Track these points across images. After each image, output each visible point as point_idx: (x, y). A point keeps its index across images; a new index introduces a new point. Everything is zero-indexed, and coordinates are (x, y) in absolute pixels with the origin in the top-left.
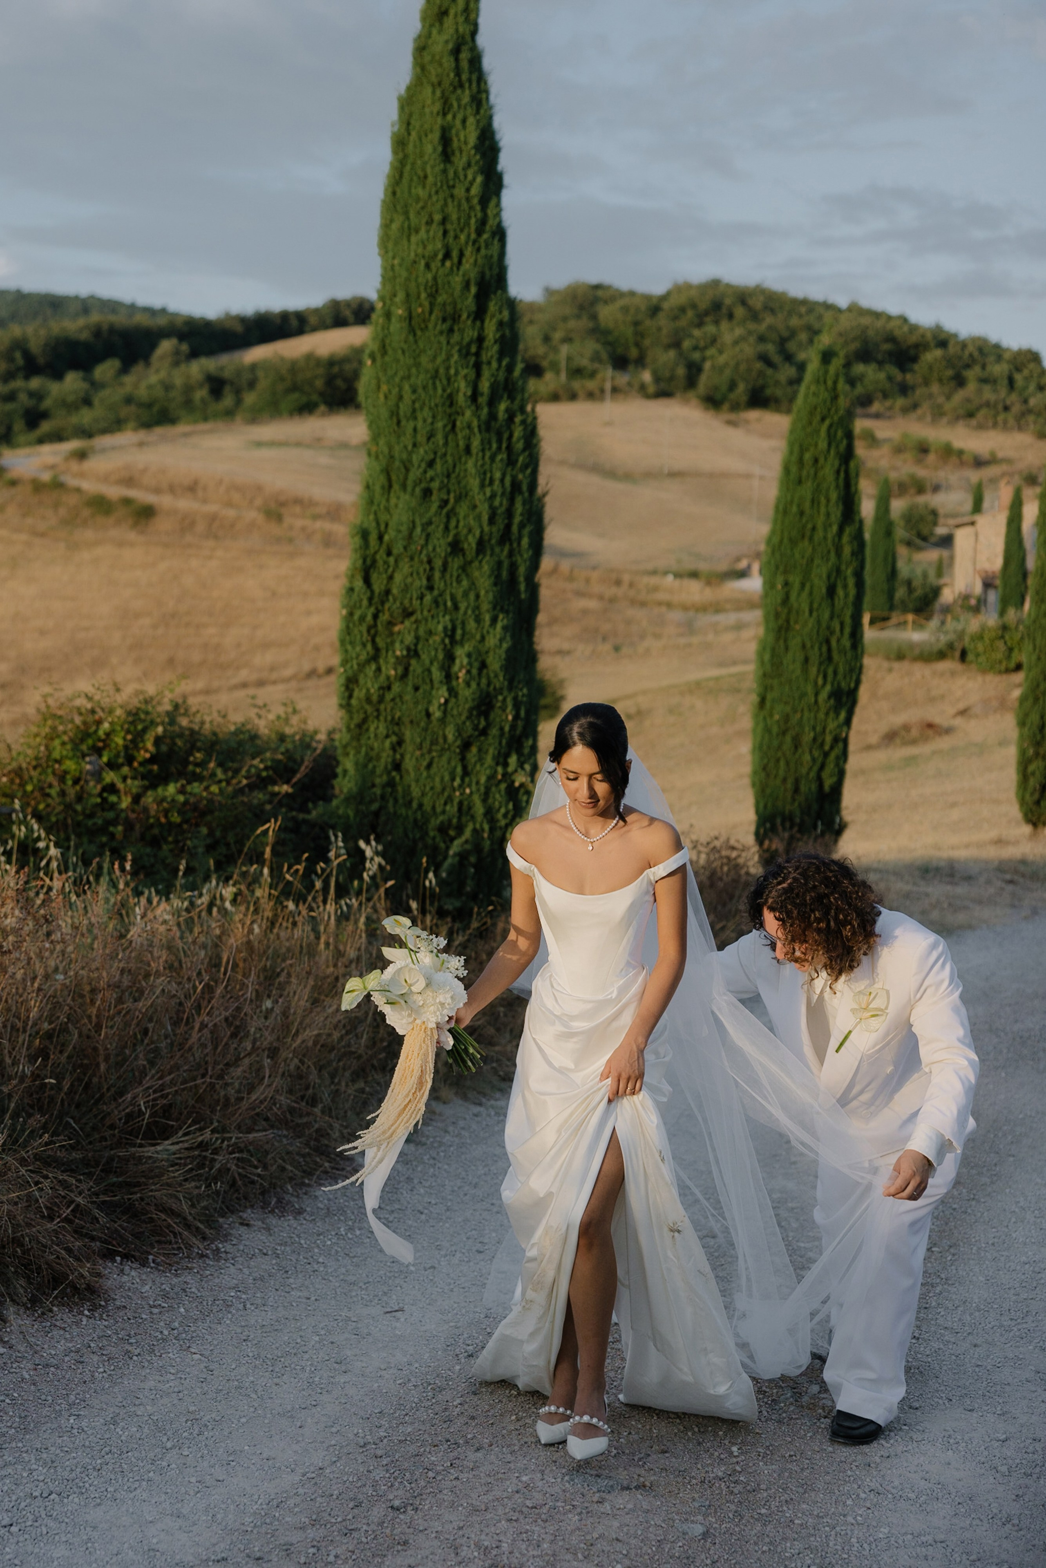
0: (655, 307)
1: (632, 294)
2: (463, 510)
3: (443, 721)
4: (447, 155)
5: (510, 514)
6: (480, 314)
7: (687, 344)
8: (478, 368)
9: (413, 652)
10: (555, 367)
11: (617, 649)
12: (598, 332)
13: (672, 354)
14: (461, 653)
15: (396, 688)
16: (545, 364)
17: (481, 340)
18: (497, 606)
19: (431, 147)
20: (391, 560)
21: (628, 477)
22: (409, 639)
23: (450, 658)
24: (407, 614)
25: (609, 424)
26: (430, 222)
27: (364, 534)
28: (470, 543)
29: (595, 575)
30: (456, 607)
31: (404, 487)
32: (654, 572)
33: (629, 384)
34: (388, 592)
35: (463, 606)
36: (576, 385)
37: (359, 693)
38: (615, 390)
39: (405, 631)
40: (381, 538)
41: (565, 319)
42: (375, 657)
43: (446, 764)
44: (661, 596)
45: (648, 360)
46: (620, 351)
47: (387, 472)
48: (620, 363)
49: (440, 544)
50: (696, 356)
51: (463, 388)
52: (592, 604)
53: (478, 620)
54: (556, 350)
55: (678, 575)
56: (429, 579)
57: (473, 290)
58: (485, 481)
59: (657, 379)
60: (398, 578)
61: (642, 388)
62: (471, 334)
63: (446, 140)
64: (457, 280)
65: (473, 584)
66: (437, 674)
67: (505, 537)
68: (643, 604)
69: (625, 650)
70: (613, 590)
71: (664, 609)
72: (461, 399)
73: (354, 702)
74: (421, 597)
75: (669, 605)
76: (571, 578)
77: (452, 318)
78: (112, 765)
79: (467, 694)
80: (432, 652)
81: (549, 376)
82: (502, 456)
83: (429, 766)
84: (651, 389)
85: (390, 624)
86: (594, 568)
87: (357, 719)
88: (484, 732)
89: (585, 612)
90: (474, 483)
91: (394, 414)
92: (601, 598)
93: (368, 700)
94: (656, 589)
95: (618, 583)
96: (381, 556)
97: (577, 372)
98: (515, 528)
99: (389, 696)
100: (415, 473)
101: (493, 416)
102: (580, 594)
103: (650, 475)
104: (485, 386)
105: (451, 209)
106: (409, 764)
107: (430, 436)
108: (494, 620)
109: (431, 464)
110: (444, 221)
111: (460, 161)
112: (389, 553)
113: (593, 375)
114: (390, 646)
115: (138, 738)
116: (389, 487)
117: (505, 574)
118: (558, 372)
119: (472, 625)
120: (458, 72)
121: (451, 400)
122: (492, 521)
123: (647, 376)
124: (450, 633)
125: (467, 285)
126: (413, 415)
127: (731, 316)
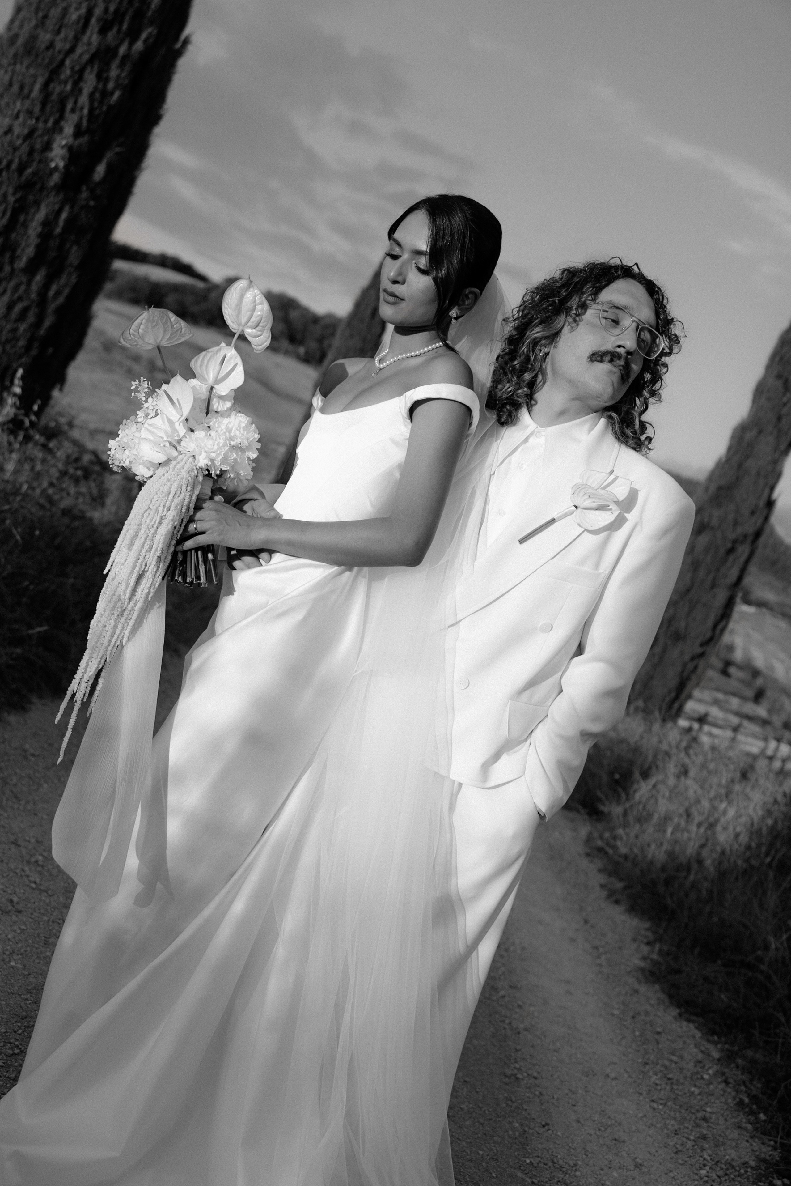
12: (287, 321)
13: (317, 344)
21: (279, 394)
25: (278, 366)
33: (293, 351)
38: (287, 351)
45: (306, 343)
46: (294, 334)
48: (293, 340)
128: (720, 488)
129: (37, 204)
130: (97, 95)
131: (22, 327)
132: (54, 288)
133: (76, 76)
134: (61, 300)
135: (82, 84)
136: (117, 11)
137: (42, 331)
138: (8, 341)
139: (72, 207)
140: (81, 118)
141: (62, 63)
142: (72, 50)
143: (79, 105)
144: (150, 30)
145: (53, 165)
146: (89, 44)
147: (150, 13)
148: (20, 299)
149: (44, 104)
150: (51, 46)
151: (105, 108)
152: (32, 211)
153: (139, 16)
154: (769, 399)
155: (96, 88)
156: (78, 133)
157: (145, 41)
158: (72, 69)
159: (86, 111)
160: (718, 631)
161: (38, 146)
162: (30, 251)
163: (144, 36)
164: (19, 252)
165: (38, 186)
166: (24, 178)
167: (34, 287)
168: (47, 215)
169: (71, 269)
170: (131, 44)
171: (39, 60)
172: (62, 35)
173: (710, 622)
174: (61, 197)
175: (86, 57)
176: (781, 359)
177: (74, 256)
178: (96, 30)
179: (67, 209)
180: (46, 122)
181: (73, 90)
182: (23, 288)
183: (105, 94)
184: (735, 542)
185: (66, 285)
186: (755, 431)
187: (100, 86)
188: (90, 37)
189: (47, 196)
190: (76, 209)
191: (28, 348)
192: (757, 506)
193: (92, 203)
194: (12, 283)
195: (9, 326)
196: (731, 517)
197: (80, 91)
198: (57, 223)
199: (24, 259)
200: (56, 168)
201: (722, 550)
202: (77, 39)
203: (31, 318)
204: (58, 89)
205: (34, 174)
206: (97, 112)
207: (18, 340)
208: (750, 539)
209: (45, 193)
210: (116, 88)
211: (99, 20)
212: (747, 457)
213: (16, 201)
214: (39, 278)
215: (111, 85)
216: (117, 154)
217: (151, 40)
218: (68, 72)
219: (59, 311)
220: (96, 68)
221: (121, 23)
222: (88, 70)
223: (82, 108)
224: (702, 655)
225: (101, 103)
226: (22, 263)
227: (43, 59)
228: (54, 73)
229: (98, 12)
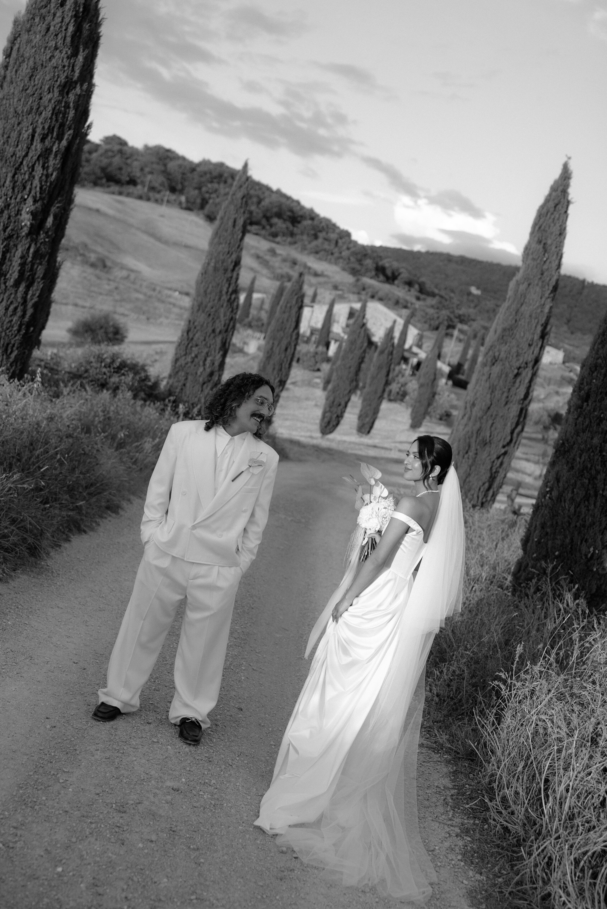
0: (193, 168)
1: (184, 159)
2: (217, 322)
3: (200, 376)
4: (234, 226)
5: (229, 325)
6: (233, 270)
7: (204, 189)
8: (230, 285)
9: (196, 356)
10: (143, 183)
11: (148, 319)
12: (165, 173)
13: (196, 192)
14: (209, 359)
15: (189, 364)
16: (139, 181)
17: (231, 277)
18: (220, 349)
19: (230, 223)
20: (195, 330)
21: (166, 242)
22: (196, 352)
23: (205, 360)
24: (197, 345)
25: (162, 216)
26: (226, 243)
27: (190, 321)
28: (218, 331)
29: (145, 284)
30: (210, 347)
31: (203, 312)
32: (170, 289)
33: (175, 200)
34: (192, 339)
35: (212, 347)
36: (151, 194)
37: (179, 363)
38: (168, 201)
39: (195, 350)
40: (194, 323)
41: (152, 163)
42: (185, 355)
43: (198, 387)
44: (172, 300)
45: (185, 191)
46: (173, 184)
47: (199, 306)
48: (173, 190)
49: (210, 329)
50: (207, 196)
51: (225, 290)
52: (141, 296)
53: (215, 351)
54: (145, 176)
55: (180, 293)
56: (205, 338)
57: (233, 264)
58: (225, 315)
59: (187, 201)
60: (197, 336)
61: (180, 203)
62: (229, 274)
63: (235, 222)
64: (230, 260)
65: (216, 341)
66: (201, 363)
67: (226, 331)
68: (163, 302)
69: (152, 320)
70: (151, 293)
71: (171, 306)
72: (224, 292)
73: (177, 365)
74: (202, 342)
75: (174, 305)
76: (134, 283)
77: (226, 270)
78: (105, 367)
79: (208, 370)
80: (201, 357)
81: (139, 187)
82: (230, 310)
83: (193, 387)
84: (184, 205)
85: (192, 347)
86: (145, 281)
87: (177, 370)
88: (209, 381)
89: (137, 299)
90: (222, 315)
91: (205, 292)
92: (145, 294)
93: (181, 365)
94: (170, 296)
95: (154, 290)
96: (192, 329)
97: (152, 189)
98: (229, 329)
99: (187, 366)
100: (207, 310)
101: (230, 298)
102: (137, 291)
103: (176, 244)
104: (230, 290)
105: (232, 241)
106: (188, 385)
107: (214, 300)
108: (219, 352)
109: (212, 308)
110: (230, 244)
111: (237, 228)
112: (195, 328)
113: (159, 192)
114: (190, 353)
115: (113, 361)
116: (198, 310)
117: (224, 341)
118: (144, 186)
119: (213, 352)
120: (242, 204)
121: (221, 292)
122: (224, 326)
123: (183, 199)
124: (207, 353)
125: (232, 262)
126: (210, 293)
127: (225, 182)
128: (504, 330)
129: (16, 246)
130: (44, 178)
131: (15, 319)
132: (30, 292)
133: (30, 170)
134: (35, 299)
135: (34, 173)
136: (49, 128)
137: (26, 319)
138: (7, 329)
139: (36, 244)
140: (36, 193)
141: (22, 163)
142: (26, 155)
143: (34, 185)
144: (69, 133)
145: (23, 224)
146: (36, 150)
147: (68, 123)
148: (12, 303)
149: (13, 188)
150: (14, 154)
151: (48, 184)
152: (13, 251)
153: (62, 125)
154: (534, 259)
155: (42, 174)
156: (35, 201)
157: (67, 139)
158: (28, 166)
159: (38, 189)
160: (515, 435)
161: (13, 214)
162: (16, 275)
163: (66, 137)
164: (8, 276)
165: (15, 236)
166: (7, 233)
167: (19, 295)
168: (22, 253)
169: (39, 280)
170: (59, 144)
171: (8, 164)
172: (20, 146)
173: (508, 430)
174: (29, 240)
175: (35, 158)
176: (540, 228)
177: (40, 271)
178: (39, 141)
179: (33, 246)
180: (16, 198)
181: (29, 177)
182: (13, 296)
183: (47, 176)
184: (519, 368)
185: (37, 290)
186: (526, 284)
187: (45, 172)
188: (36, 146)
189: (21, 241)
190: (38, 245)
191: (19, 331)
192: (532, 340)
193: (47, 240)
194: (6, 295)
195: (7, 320)
196: (514, 350)
197: (34, 177)
198: (28, 256)
199: (12, 280)
200: (25, 225)
201: (511, 376)
202: (29, 148)
203: (19, 313)
204: (20, 179)
205: (12, 230)
206: (45, 187)
207: (13, 327)
208: (530, 365)
209: (19, 239)
210: (53, 171)
211: (39, 135)
212: (522, 305)
213: (4, 247)
214: (22, 288)
215: (50, 170)
216: (58, 207)
217: (70, 138)
218: (26, 169)
219: (35, 306)
220: (41, 162)
221: (52, 133)
222: (37, 164)
223: (36, 187)
224: (505, 453)
225: (46, 182)
226: (11, 282)
227: (10, 162)
228: (18, 169)
229: (39, 130)
